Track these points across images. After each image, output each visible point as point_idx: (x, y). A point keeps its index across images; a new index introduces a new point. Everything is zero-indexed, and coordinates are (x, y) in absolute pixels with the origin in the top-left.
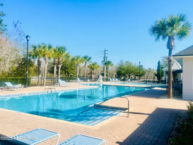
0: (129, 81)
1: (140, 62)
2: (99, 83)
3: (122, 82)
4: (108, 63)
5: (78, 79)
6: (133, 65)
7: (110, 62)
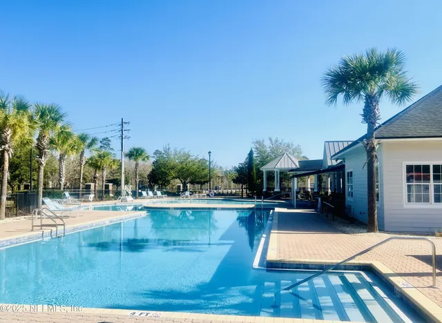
0: (187, 197)
1: (210, 152)
2: (123, 204)
3: (173, 199)
4: (137, 152)
5: (67, 194)
6: (193, 158)
7: (142, 151)
